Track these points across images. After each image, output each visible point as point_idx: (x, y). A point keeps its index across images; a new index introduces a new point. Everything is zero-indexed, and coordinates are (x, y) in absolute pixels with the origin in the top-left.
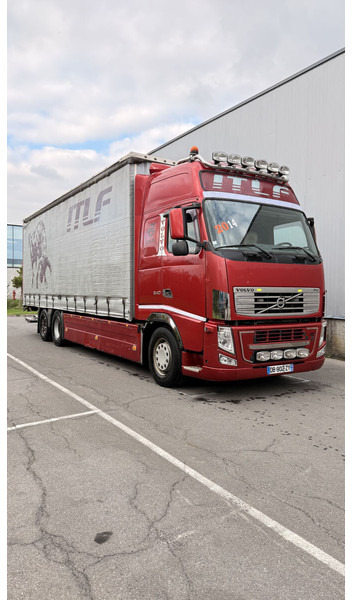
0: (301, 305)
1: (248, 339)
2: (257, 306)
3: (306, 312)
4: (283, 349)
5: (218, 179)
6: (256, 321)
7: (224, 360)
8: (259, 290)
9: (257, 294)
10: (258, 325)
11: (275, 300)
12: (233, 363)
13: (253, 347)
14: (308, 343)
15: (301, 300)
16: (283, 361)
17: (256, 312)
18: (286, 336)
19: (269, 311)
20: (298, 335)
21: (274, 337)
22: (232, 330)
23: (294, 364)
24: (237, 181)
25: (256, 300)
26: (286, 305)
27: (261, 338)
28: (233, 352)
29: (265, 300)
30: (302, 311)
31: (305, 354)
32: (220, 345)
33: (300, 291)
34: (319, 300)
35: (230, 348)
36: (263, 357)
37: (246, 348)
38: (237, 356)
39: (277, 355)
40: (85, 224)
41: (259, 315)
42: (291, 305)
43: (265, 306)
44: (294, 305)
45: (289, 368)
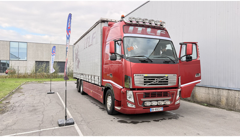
0: (167, 82)
1: (140, 96)
2: (145, 82)
3: (169, 85)
4: (157, 101)
5: (131, 28)
6: (145, 88)
7: (129, 105)
8: (146, 75)
9: (145, 77)
10: (146, 90)
11: (154, 79)
12: (134, 106)
13: (143, 100)
14: (170, 98)
15: (167, 79)
16: (158, 106)
17: (145, 84)
18: (160, 95)
19: (151, 84)
20: (166, 95)
21: (153, 95)
22: (133, 92)
23: (164, 107)
24: (140, 29)
25: (145, 79)
26: (159, 82)
27: (147, 95)
28: (133, 102)
29: (149, 79)
30: (168, 84)
31: (168, 103)
32: (128, 99)
33: (166, 75)
34: (176, 79)
35: (132, 100)
36: (148, 104)
37: (140, 100)
38: (135, 103)
39: (155, 103)
40: (89, 46)
41: (146, 86)
42: (161, 82)
43: (149, 82)
44: (164, 82)
45: (161, 109)
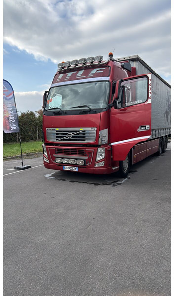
0: (84, 137)
1: (53, 152)
2: (57, 137)
5: (61, 76)
7: (45, 160)
8: (58, 129)
9: (57, 131)
10: (61, 146)
12: (48, 161)
13: (55, 155)
14: (87, 158)
15: (84, 134)
17: (57, 139)
18: (74, 152)
19: (61, 140)
20: (81, 153)
21: (67, 152)
22: (46, 147)
23: (79, 167)
25: (57, 134)
27: (60, 152)
28: (47, 156)
30: (84, 140)
31: (81, 163)
33: (81, 129)
34: (96, 134)
36: (60, 160)
37: (52, 156)
38: (49, 158)
41: (58, 141)
42: (76, 137)
43: (62, 137)
44: (78, 137)
45: (75, 169)
